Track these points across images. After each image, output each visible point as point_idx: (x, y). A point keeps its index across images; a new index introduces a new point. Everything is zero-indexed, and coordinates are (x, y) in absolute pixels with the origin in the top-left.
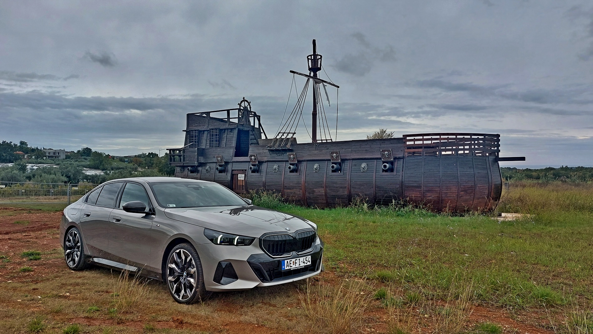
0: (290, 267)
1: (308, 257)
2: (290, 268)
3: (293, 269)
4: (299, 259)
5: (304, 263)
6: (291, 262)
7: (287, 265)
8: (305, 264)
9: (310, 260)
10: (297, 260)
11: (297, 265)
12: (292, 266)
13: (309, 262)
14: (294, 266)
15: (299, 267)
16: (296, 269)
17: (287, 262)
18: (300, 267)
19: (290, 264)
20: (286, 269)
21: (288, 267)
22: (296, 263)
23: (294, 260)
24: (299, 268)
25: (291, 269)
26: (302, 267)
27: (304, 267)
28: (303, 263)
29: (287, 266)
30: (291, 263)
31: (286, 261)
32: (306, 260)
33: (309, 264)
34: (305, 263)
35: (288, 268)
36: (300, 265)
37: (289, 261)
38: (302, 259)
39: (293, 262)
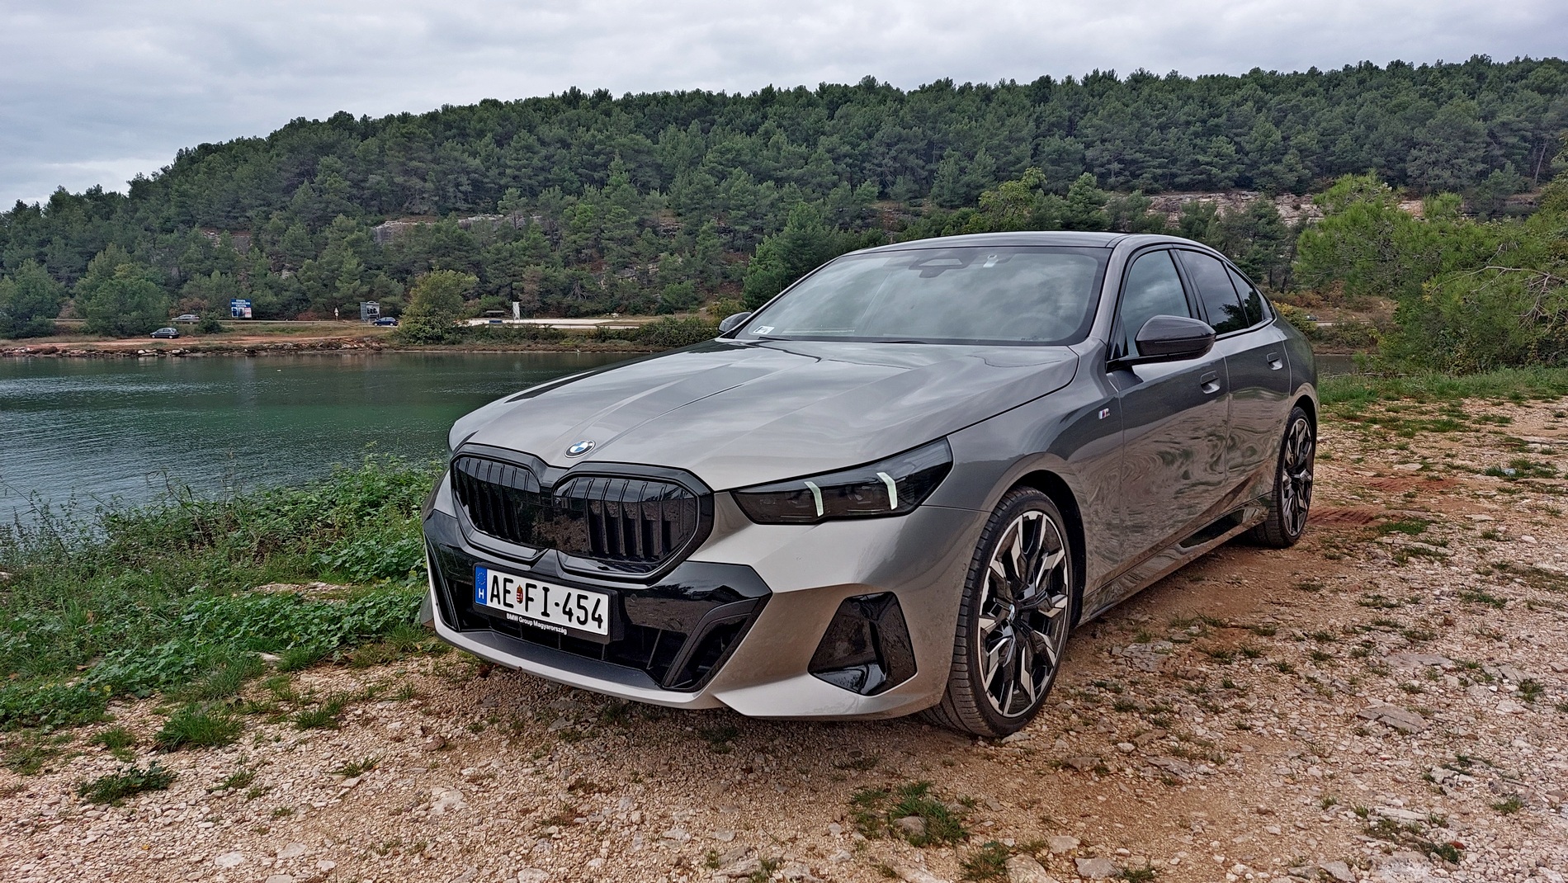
0: (506, 604)
1: (593, 597)
2: (502, 607)
3: (516, 618)
4: (546, 590)
5: (570, 614)
6: (509, 586)
7: (495, 593)
8: (575, 625)
9: (604, 611)
10: (535, 587)
11: (535, 611)
12: (511, 606)
13: (594, 619)
14: (519, 609)
15: (540, 621)
16: (527, 622)
17: (495, 579)
18: (548, 627)
19: (506, 592)
20: (489, 604)
21: (495, 599)
22: (529, 599)
23: (521, 582)
24: (543, 626)
25: (509, 617)
26: (558, 630)
27: (565, 632)
28: (565, 612)
29: (493, 596)
30: (509, 592)
31: (491, 574)
32: (580, 607)
33: (591, 627)
34: (574, 618)
35: (494, 604)
36: (545, 614)
37: (501, 576)
38: (558, 593)
39: (520, 590)
